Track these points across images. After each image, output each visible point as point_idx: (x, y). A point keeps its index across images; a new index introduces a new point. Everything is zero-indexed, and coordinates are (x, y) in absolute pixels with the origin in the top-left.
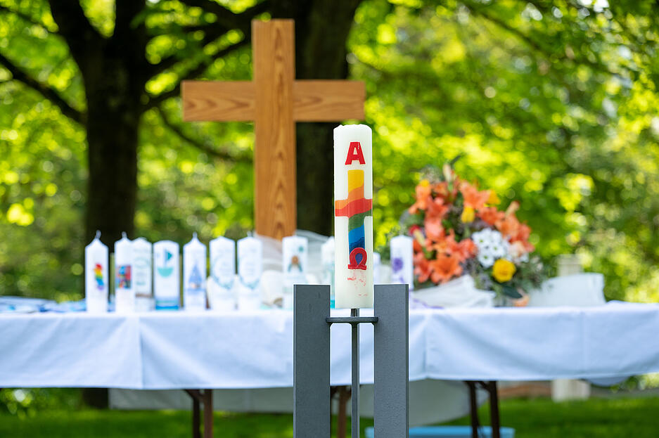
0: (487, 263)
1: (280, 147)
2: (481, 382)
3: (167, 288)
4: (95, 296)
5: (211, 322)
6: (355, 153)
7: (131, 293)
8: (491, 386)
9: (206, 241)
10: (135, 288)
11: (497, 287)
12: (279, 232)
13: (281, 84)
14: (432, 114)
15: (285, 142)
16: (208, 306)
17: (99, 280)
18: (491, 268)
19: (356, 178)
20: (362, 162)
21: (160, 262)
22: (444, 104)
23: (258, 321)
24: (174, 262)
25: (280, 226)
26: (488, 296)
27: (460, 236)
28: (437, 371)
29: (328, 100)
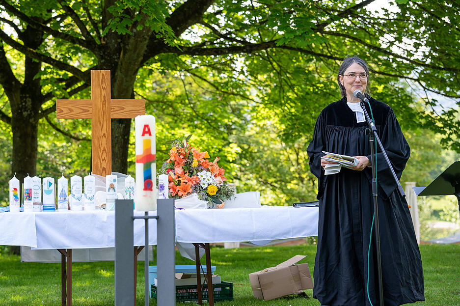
0: (205, 187)
1: (104, 131)
2: (202, 244)
3: (49, 200)
4: (14, 204)
5: (71, 216)
6: (147, 130)
7: (31, 202)
8: (207, 247)
9: (68, 177)
10: (33, 200)
11: (209, 198)
12: (104, 172)
13: (105, 100)
14: (169, 119)
15: (106, 128)
16: (69, 209)
17: (15, 196)
18: (206, 189)
19: (147, 143)
20: (150, 135)
21: (45, 187)
22: (176, 115)
23: (94, 216)
24: (53, 187)
25: (104, 169)
26: (205, 202)
27: (191, 174)
28: (182, 239)
29: (127, 109)
